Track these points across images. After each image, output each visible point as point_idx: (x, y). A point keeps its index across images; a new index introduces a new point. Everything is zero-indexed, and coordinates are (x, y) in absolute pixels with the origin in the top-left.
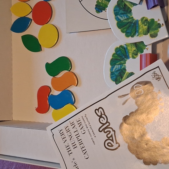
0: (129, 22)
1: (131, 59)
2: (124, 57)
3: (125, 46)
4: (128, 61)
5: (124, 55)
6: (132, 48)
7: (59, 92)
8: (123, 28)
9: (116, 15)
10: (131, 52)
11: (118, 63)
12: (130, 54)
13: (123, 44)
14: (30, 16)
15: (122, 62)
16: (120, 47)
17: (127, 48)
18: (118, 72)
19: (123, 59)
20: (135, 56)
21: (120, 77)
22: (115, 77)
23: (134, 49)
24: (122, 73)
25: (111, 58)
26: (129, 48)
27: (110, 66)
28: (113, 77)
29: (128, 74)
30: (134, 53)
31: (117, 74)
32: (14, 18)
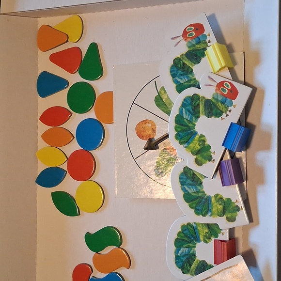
0: (199, 197)
1: (202, 242)
2: (193, 239)
3: (194, 225)
4: (198, 245)
5: (193, 236)
6: (203, 229)
7: (104, 275)
8: (192, 202)
9: (182, 185)
10: (203, 234)
11: (185, 246)
12: (201, 236)
13: (191, 222)
14: (65, 167)
15: (191, 245)
16: (187, 224)
17: (196, 228)
18: (185, 257)
19: (191, 241)
20: (207, 240)
21: (188, 265)
22: (181, 263)
23: (207, 230)
24: (190, 260)
25: (176, 237)
26: (199, 228)
27: (174, 248)
28: (179, 262)
29: (198, 262)
30: (205, 236)
31: (184, 259)
32: (41, 167)
